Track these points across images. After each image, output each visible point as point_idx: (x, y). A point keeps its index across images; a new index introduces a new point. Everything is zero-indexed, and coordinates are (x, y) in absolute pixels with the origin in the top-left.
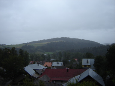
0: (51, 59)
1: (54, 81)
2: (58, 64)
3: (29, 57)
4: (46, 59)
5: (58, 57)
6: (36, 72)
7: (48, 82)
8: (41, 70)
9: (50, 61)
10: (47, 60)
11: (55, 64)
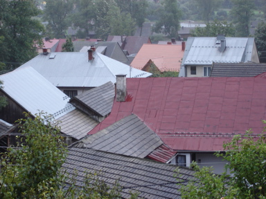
0: (183, 25)
1: (188, 157)
2: (223, 49)
3: (36, 13)
4: (153, 24)
5: (228, 11)
6: (74, 101)
7: (148, 158)
8: (112, 93)
9: (173, 39)
10: (157, 29)
11: (202, 51)
